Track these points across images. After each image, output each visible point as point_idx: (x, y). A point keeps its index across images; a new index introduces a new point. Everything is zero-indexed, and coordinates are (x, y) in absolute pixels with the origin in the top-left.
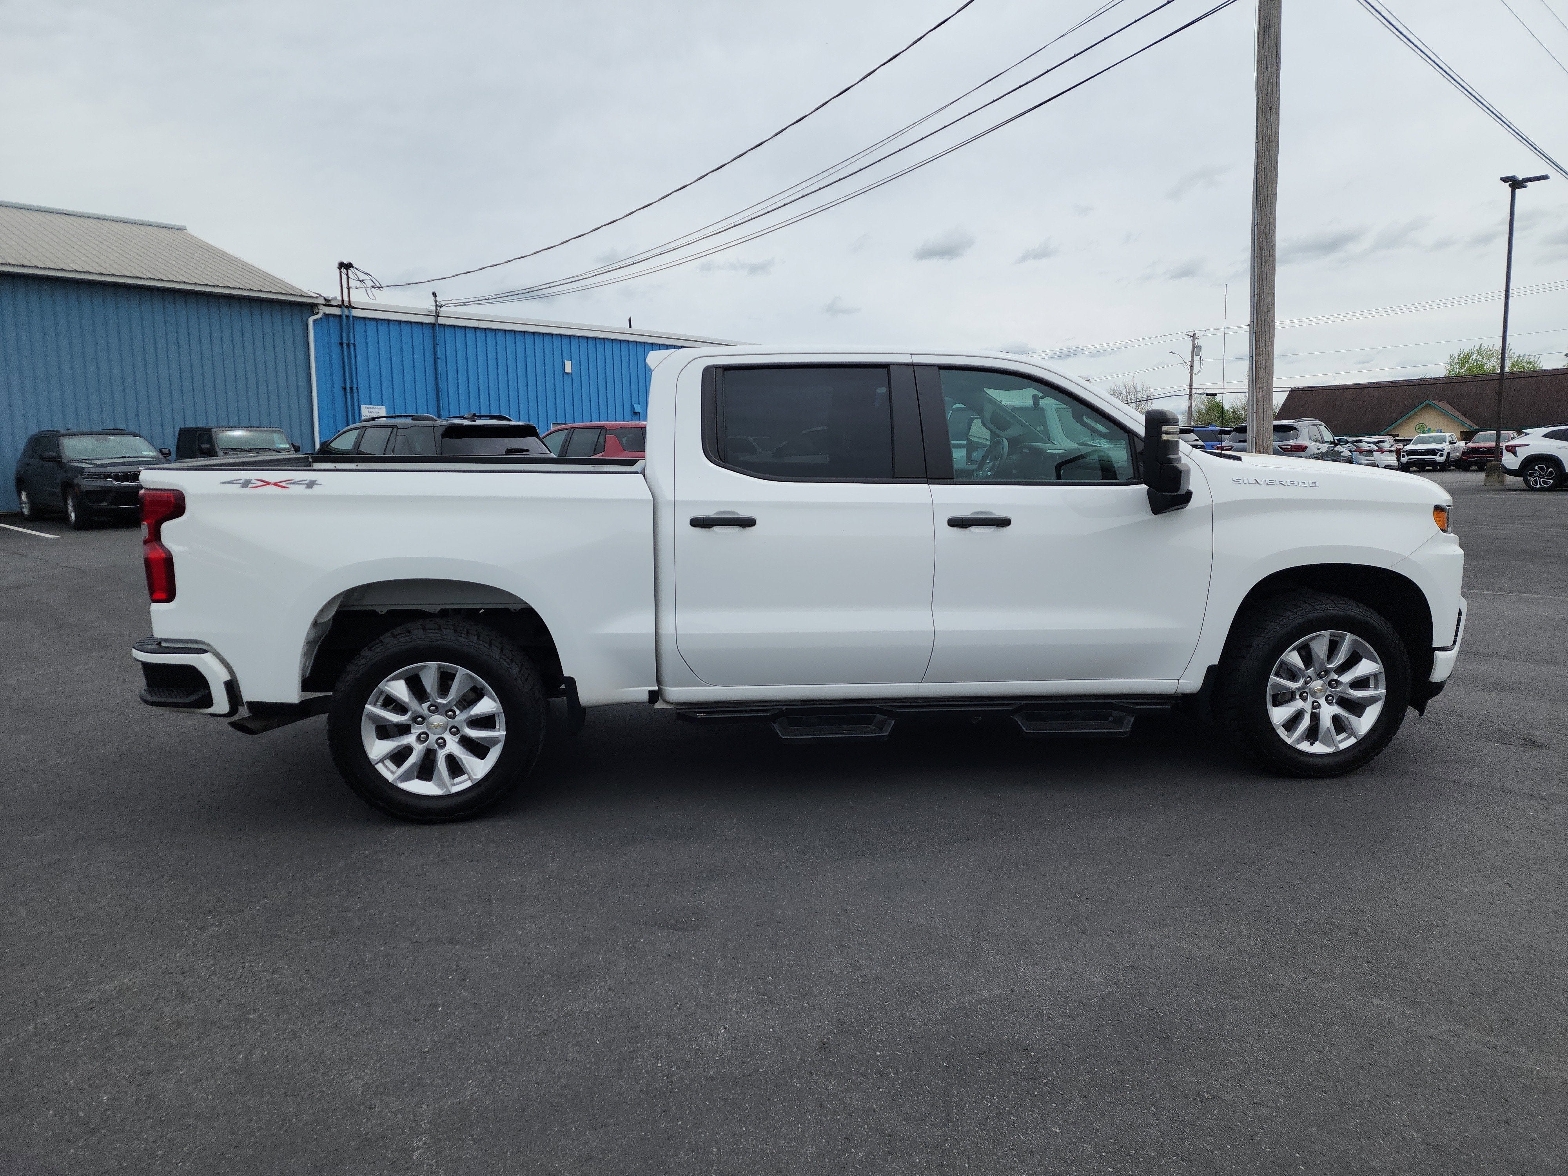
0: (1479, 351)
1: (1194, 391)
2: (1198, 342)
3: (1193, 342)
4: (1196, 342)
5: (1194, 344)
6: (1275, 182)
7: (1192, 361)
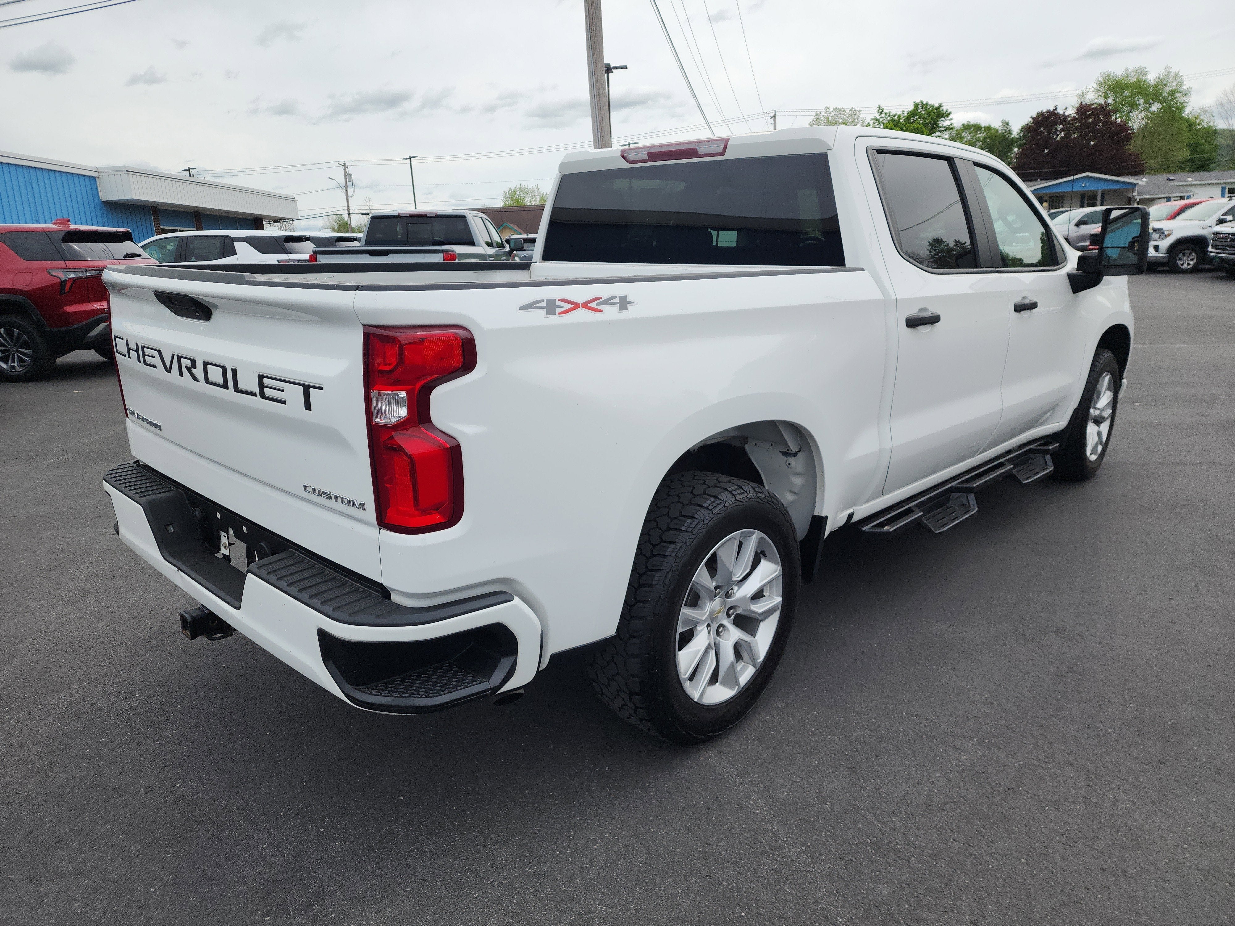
0: (520, 189)
1: (351, 211)
2: (349, 171)
3: (345, 170)
4: (347, 170)
5: (345, 172)
6: (602, 40)
7: (346, 186)
